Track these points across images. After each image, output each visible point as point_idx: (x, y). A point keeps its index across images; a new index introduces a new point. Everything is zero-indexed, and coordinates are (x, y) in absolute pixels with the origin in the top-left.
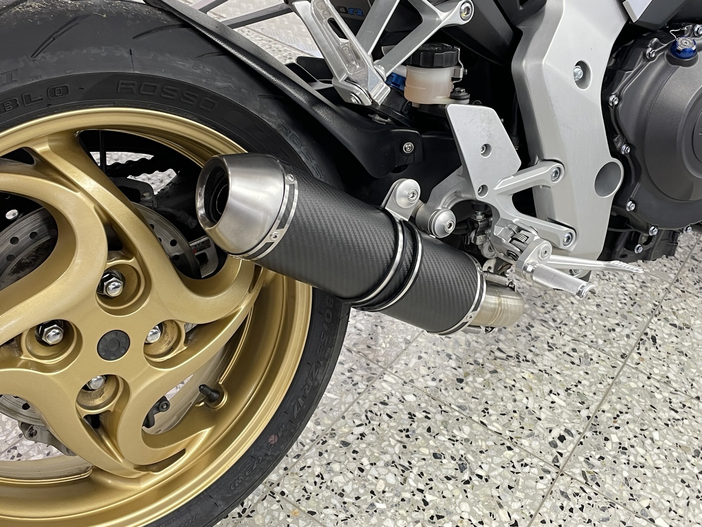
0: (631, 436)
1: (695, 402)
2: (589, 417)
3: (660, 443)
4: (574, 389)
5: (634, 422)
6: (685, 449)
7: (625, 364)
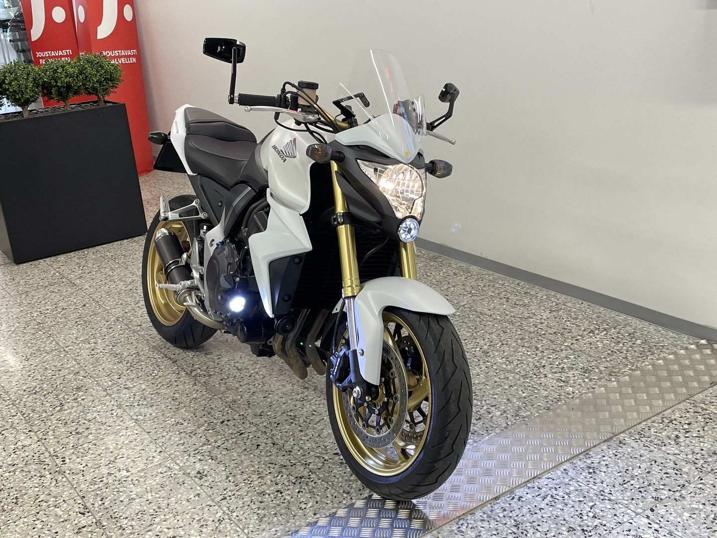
0: (44, 481)
1: (37, 511)
2: (65, 472)
3: (32, 489)
4: (82, 473)
5: (49, 485)
6: (22, 496)
7: (79, 496)
